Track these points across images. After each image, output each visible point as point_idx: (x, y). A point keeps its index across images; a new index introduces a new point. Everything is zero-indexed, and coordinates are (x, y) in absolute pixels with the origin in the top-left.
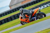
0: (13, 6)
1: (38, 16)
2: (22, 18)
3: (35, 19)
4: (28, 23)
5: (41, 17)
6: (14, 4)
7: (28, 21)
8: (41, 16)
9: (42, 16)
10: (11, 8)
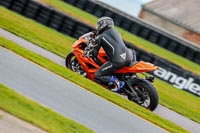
0: (155, 18)
1: (133, 86)
2: (83, 46)
3: (116, 89)
4: (86, 77)
5: (138, 98)
6: (163, 13)
7: (91, 71)
8: (140, 96)
9: (143, 100)
10: (141, 16)
